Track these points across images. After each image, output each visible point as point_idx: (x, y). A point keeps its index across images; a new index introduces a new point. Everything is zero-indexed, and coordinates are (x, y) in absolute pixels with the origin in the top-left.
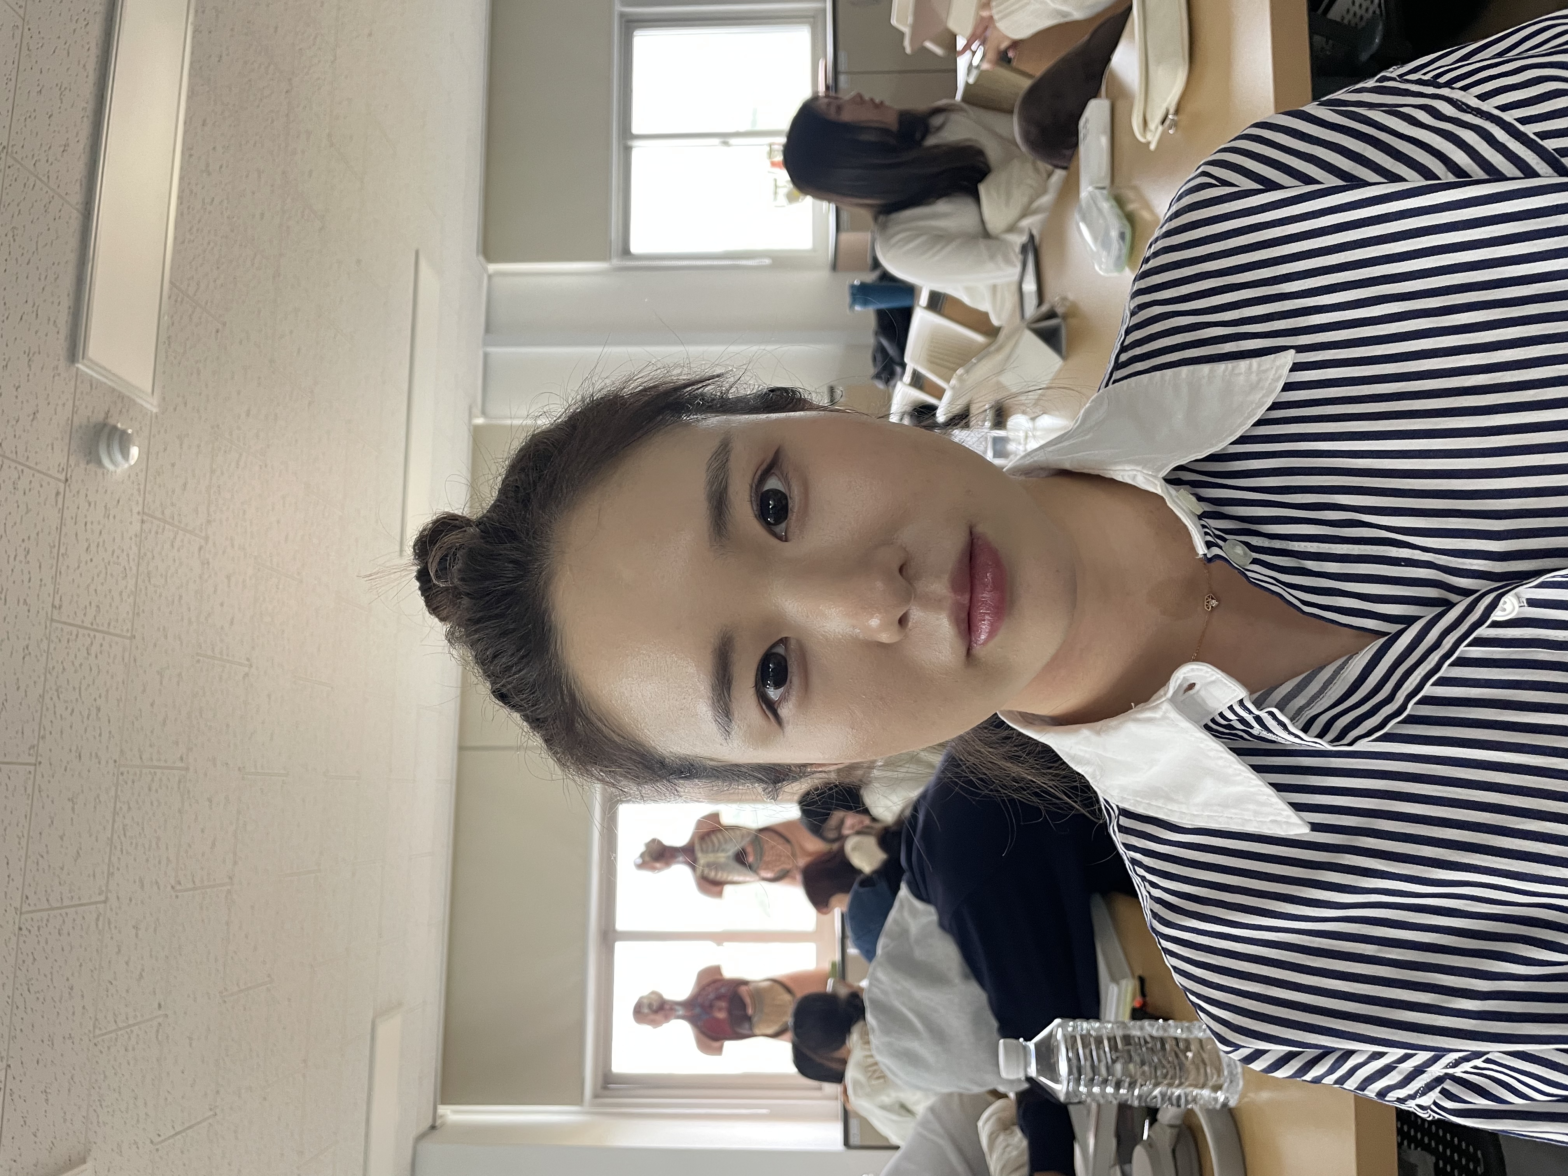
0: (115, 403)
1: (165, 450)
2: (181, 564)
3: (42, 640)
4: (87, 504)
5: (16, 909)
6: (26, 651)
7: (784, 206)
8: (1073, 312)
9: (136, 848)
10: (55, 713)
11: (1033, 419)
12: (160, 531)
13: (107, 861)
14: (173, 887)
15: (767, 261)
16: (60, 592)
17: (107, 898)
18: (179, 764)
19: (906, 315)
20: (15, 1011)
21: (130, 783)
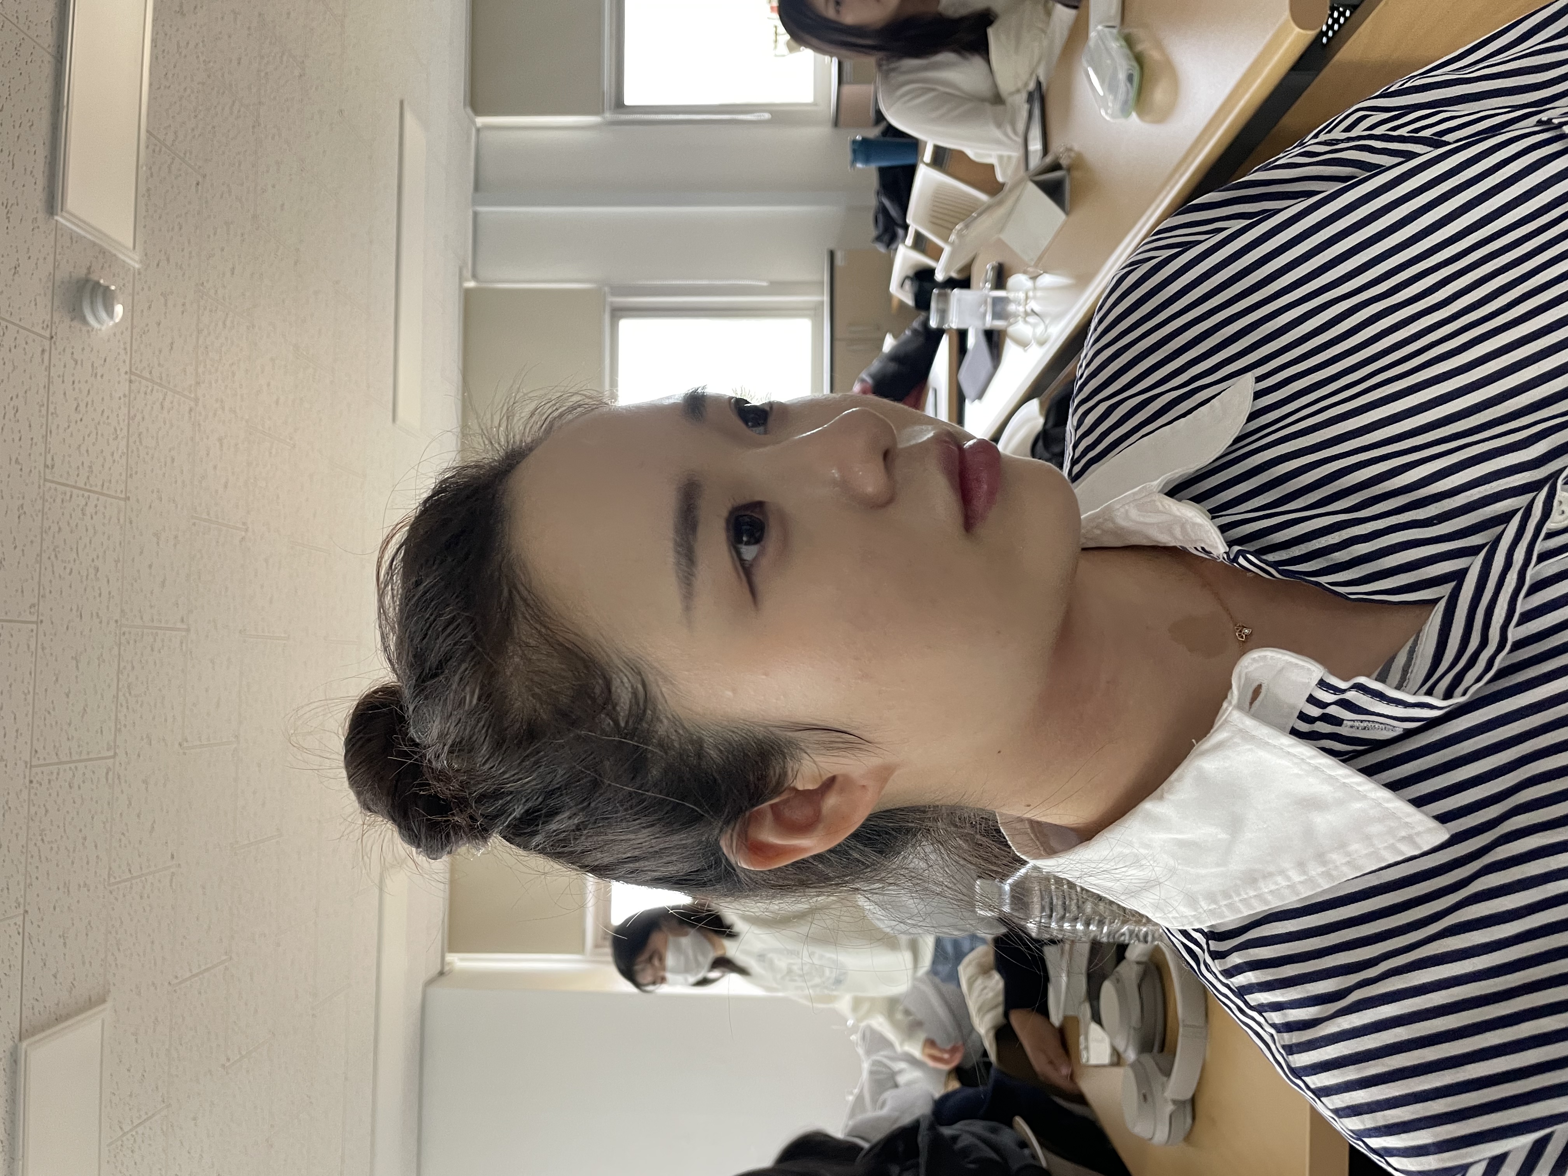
0: (97, 258)
1: (150, 307)
2: (172, 426)
3: (36, 499)
4: (73, 363)
5: (26, 763)
6: (21, 511)
7: (784, 56)
8: (1078, 164)
9: (141, 706)
10: (53, 573)
11: (1034, 278)
12: (149, 391)
13: (113, 717)
14: (180, 745)
15: (767, 116)
16: (52, 452)
17: (115, 754)
18: (179, 625)
19: (910, 172)
20: (29, 860)
21: (132, 642)
